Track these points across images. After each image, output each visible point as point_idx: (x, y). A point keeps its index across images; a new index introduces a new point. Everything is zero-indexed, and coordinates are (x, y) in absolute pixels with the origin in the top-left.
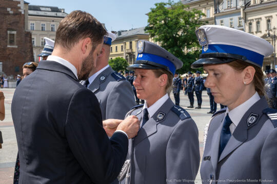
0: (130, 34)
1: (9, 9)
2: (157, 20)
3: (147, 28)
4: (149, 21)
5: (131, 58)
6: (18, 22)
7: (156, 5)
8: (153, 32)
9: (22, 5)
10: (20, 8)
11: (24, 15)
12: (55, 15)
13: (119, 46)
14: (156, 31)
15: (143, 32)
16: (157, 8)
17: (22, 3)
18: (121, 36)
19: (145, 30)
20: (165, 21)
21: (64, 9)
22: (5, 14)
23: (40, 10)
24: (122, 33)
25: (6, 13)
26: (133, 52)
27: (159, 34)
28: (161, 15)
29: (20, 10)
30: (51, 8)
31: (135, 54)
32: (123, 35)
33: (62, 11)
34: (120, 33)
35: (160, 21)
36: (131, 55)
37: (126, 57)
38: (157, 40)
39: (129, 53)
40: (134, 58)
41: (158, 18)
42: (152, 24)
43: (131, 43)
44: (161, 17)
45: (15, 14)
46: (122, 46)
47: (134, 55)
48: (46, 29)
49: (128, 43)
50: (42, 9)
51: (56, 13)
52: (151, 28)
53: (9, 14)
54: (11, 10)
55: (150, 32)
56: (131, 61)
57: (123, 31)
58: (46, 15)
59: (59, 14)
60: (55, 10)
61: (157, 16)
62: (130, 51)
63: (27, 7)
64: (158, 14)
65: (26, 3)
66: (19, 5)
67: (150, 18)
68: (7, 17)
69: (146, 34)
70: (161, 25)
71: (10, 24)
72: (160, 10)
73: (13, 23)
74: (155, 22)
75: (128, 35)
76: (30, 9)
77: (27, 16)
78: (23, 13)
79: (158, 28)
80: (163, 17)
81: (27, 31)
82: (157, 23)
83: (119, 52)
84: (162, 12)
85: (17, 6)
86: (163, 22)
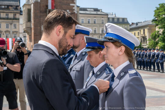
0: (143, 24)
2: (160, 15)
3: (153, 21)
4: (154, 16)
5: (144, 40)
7: (159, 5)
8: (157, 23)
9: (75, 8)
10: (74, 10)
11: (77, 14)
12: (96, 14)
13: (137, 32)
14: (159, 22)
15: (151, 23)
16: (160, 7)
17: (75, 7)
18: (137, 26)
19: (152, 22)
21: (101, 10)
24: (138, 24)
26: (145, 36)
27: (162, 23)
28: (162, 12)
29: (75, 11)
30: (94, 9)
31: (146, 37)
32: (139, 25)
33: (101, 11)
34: (137, 24)
35: (162, 16)
36: (144, 38)
37: (141, 39)
38: (160, 28)
39: (143, 37)
40: (146, 40)
41: (161, 14)
42: (157, 17)
43: (144, 30)
44: (162, 13)
45: (71, 14)
46: (138, 32)
47: (146, 38)
48: (90, 23)
49: (142, 31)
50: (88, 10)
51: (96, 12)
52: (156, 20)
54: (69, 11)
55: (155, 23)
56: (144, 42)
57: (139, 23)
58: (90, 13)
59: (99, 13)
60: (96, 10)
61: (160, 12)
62: (143, 35)
63: (79, 9)
64: (161, 11)
65: (78, 7)
66: (74, 8)
67: (155, 14)
69: (153, 24)
70: (163, 18)
72: (162, 8)
74: (159, 16)
75: (142, 25)
76: (80, 10)
78: (76, 13)
79: (161, 20)
80: (164, 13)
82: (160, 17)
83: (137, 36)
84: (163, 9)
85: (72, 8)
86: (164, 16)
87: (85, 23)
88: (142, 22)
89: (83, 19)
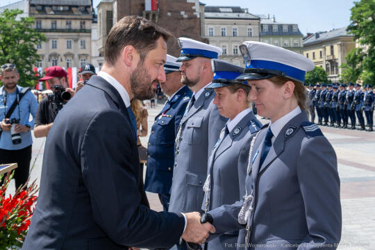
0: (331, 36)
1: (183, 13)
2: (361, 16)
3: (350, 28)
4: (352, 19)
5: (332, 67)
6: (193, 28)
8: (358, 33)
9: (197, 7)
10: (195, 11)
11: (200, 18)
12: (237, 17)
13: (317, 51)
14: (361, 31)
15: (345, 33)
17: (197, 4)
18: (319, 39)
19: (347, 30)
20: (373, 18)
21: (247, 9)
22: (179, 19)
23: (220, 12)
24: (320, 35)
25: (180, 17)
26: (335, 59)
27: (366, 34)
28: (367, 10)
29: (195, 14)
30: (232, 8)
31: (337, 61)
32: (322, 37)
33: (246, 11)
34: (317, 35)
35: (367, 19)
36: (333, 63)
37: (327, 65)
38: (363, 43)
39: (330, 61)
40: (337, 66)
41: (364, 14)
42: (356, 22)
43: (332, 47)
44: (367, 13)
45: (190, 18)
46: (321, 52)
47: (337, 63)
48: (226, 35)
49: (328, 48)
50: (221, 10)
51: (237, 14)
52: (355, 28)
53: (183, 19)
54: (185, 14)
55: (353, 33)
56: (333, 70)
57: (321, 33)
58: (226, 17)
59: (242, 15)
60: (237, 10)
61: (362, 11)
62: (331, 58)
63: (203, 9)
64: (363, 9)
65: (202, 5)
66: (194, 8)
68: (181, 21)
69: (349, 35)
70: (369, 23)
71: (184, 30)
72: (366, 4)
73: (189, 28)
74: (360, 18)
75: (327, 38)
76: (206, 11)
77: (203, 19)
78: (198, 16)
79: (365, 27)
80: (370, 12)
81: (203, 37)
82: (362, 21)
83: (318, 59)
84: (368, 6)
85: (191, 9)
86: (370, 19)
87: (216, 36)
88: (328, 31)
89: (212, 29)
